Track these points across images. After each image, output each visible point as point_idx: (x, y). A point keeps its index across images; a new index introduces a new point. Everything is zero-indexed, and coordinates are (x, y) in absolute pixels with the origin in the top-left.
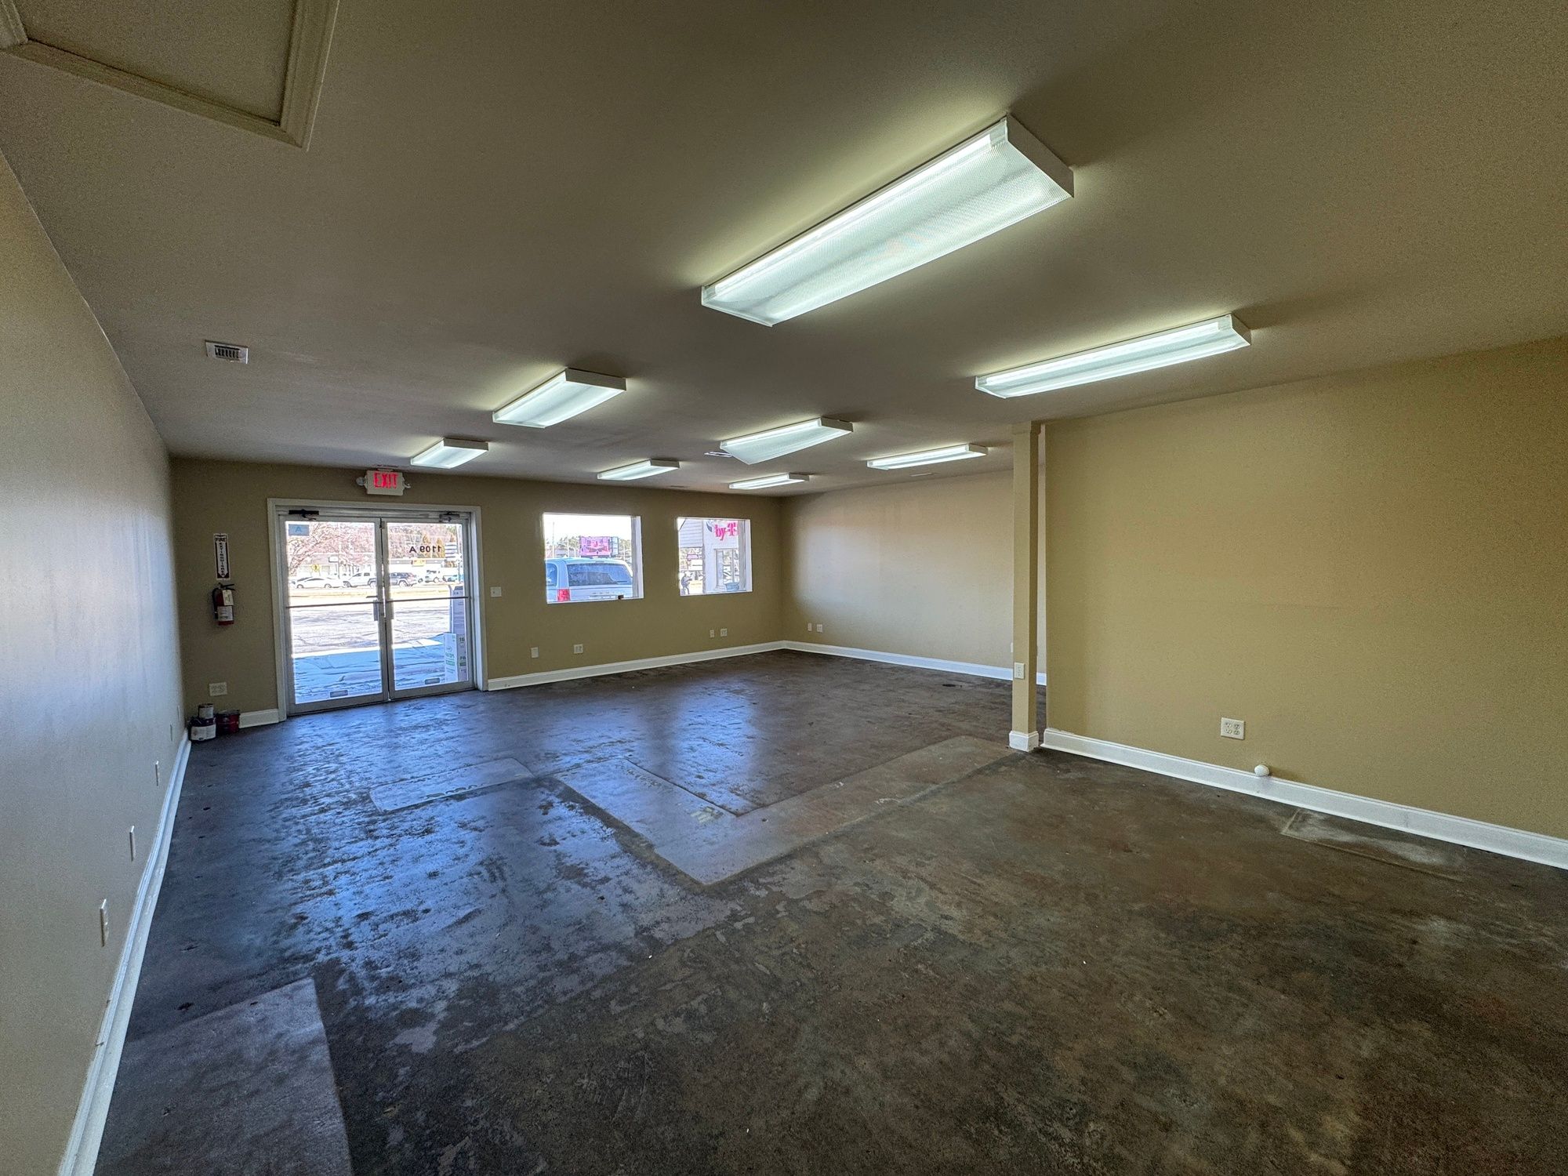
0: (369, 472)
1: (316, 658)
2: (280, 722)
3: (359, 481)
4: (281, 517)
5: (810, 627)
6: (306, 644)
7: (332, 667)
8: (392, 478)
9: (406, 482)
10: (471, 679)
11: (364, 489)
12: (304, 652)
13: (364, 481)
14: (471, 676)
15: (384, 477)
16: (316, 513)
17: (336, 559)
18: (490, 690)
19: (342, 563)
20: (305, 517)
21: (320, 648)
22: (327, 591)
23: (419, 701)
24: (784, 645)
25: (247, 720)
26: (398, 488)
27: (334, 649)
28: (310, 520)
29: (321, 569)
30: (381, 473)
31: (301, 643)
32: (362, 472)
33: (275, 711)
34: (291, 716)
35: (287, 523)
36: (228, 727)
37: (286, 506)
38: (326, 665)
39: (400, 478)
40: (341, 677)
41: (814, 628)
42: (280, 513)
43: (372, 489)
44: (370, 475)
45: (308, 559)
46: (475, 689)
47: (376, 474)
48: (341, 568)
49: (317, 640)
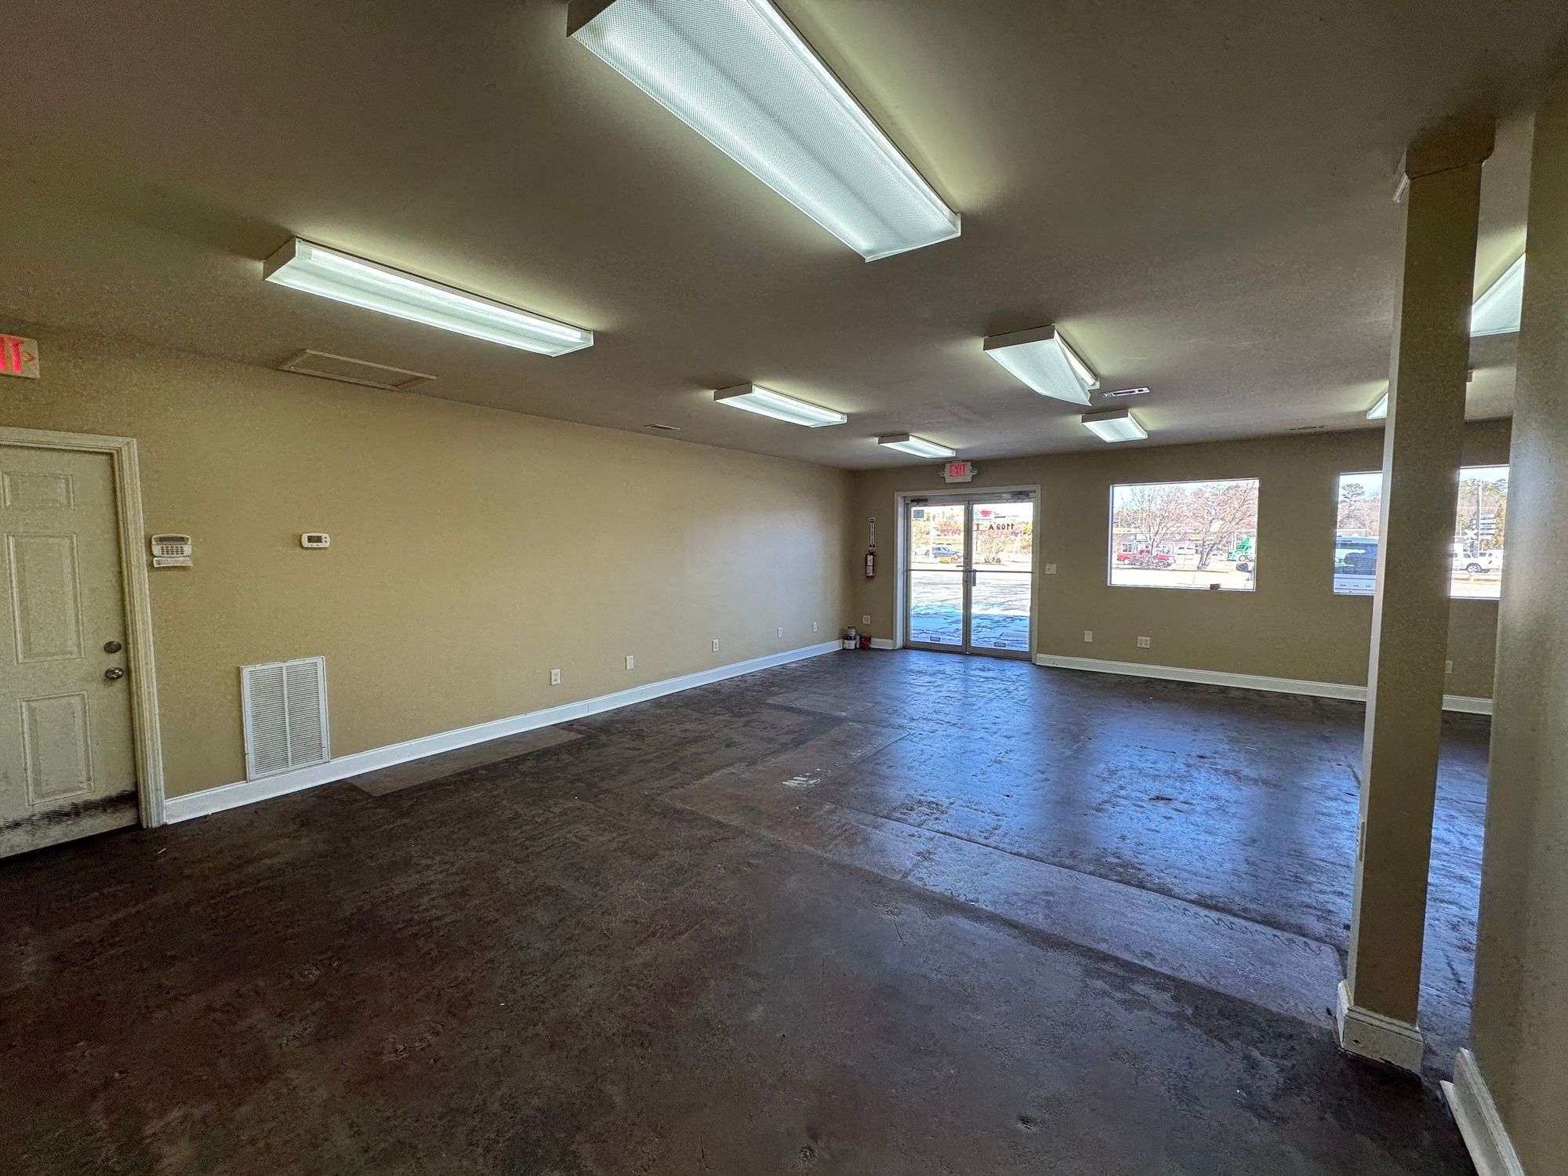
2: (896, 650)
3: (941, 473)
8: (963, 467)
9: (972, 470)
11: (944, 479)
13: (944, 472)
15: (957, 467)
16: (926, 500)
18: (1037, 664)
25: (876, 643)
26: (967, 476)
30: (955, 464)
32: (944, 465)
33: (891, 641)
34: (904, 647)
35: (912, 509)
36: (865, 645)
37: (910, 497)
39: (969, 467)
43: (948, 479)
44: (947, 467)
47: (951, 466)
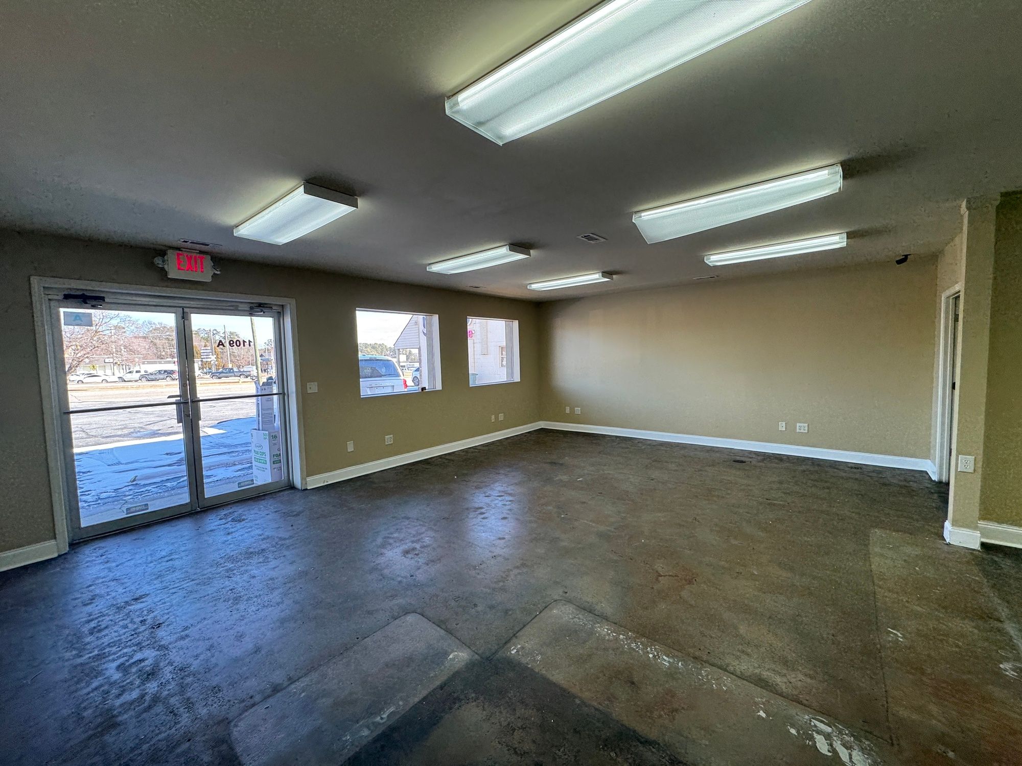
0: (170, 252)
1: (101, 452)
2: (59, 556)
3: (158, 261)
4: (53, 303)
5: (568, 410)
6: (89, 436)
7: (119, 463)
8: (199, 261)
9: (214, 267)
10: (286, 478)
11: (163, 273)
12: (87, 445)
13: (163, 261)
14: (286, 475)
15: (189, 259)
16: (103, 299)
17: (111, 360)
18: (308, 488)
19: (116, 363)
20: (86, 303)
21: (104, 440)
22: (104, 385)
23: (234, 508)
24: (542, 424)
26: (206, 273)
27: (119, 441)
28: (94, 307)
29: (97, 369)
30: (185, 254)
31: (84, 435)
32: (161, 251)
33: (53, 542)
34: (75, 545)
35: (62, 310)
37: (59, 289)
38: (112, 459)
39: (208, 262)
40: (132, 477)
41: (572, 410)
42: (50, 297)
43: (173, 273)
44: (171, 256)
45: (87, 360)
46: (292, 487)
47: (178, 255)
48: (115, 367)
49: (100, 432)
